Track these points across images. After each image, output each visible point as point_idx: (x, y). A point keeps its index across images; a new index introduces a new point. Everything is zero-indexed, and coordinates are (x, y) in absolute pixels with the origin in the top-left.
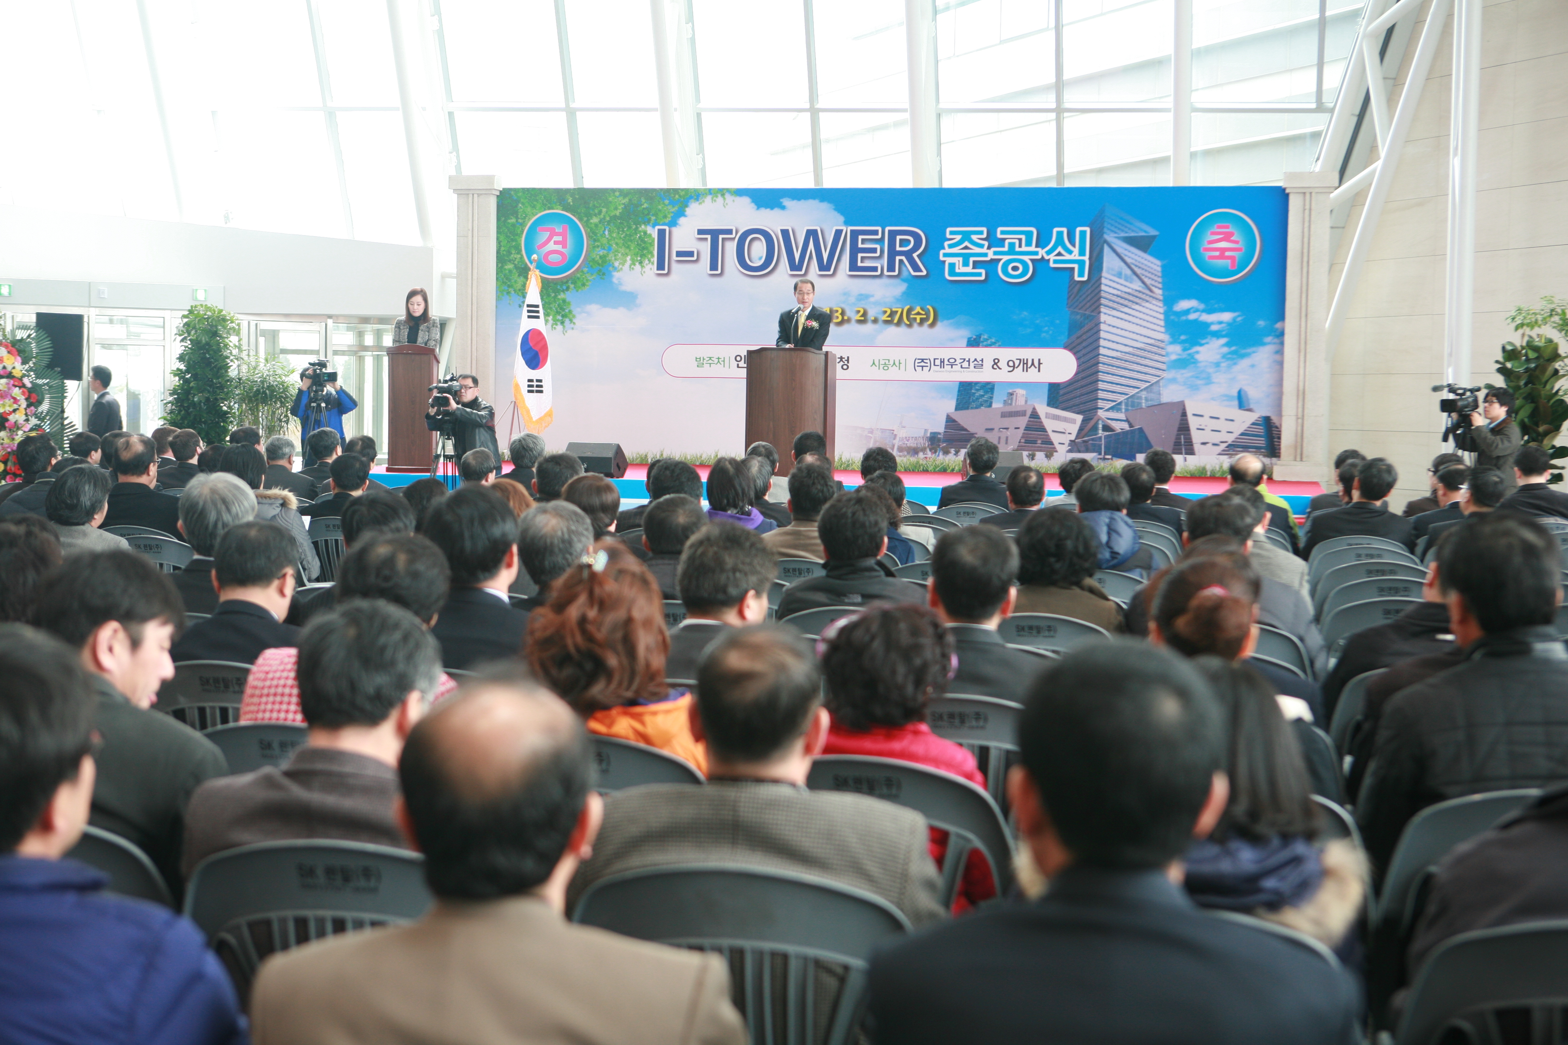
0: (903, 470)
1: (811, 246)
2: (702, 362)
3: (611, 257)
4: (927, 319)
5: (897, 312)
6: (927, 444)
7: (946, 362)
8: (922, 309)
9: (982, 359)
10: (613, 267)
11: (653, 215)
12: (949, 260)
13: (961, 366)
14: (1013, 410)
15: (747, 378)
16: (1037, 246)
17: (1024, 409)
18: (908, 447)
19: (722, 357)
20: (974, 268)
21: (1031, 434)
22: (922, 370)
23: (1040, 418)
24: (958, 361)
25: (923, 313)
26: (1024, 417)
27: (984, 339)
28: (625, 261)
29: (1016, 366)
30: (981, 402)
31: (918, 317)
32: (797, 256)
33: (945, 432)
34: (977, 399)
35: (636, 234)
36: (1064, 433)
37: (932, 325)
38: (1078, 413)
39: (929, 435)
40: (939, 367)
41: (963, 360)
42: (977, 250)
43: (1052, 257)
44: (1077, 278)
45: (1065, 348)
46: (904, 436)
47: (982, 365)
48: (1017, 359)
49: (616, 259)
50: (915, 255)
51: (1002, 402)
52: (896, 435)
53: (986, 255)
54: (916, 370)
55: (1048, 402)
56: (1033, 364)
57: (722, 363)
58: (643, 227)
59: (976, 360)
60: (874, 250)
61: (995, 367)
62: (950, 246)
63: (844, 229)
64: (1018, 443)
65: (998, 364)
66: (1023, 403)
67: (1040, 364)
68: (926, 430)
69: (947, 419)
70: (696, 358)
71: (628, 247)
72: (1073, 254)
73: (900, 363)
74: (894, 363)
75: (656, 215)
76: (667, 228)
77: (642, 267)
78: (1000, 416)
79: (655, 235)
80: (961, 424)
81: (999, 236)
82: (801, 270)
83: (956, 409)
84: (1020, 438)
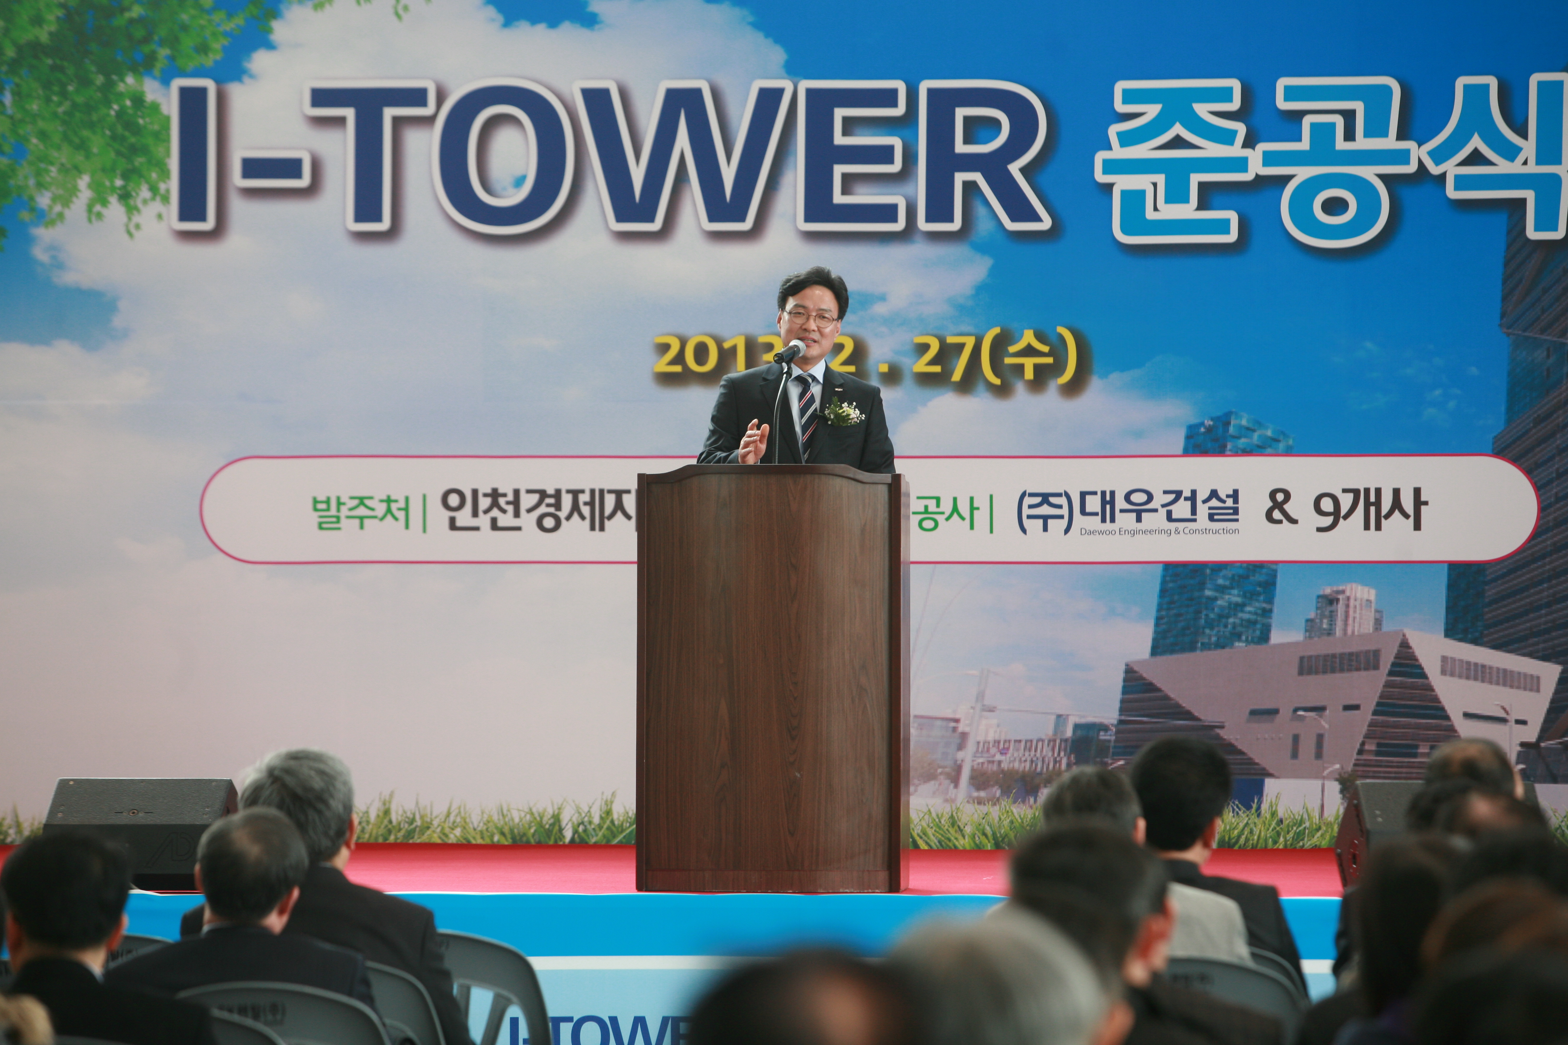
0: (989, 847)
1: (682, 141)
2: (333, 511)
3: (24, 176)
4: (1058, 367)
5: (961, 346)
6: (1064, 762)
7: (1120, 503)
8: (1040, 337)
9: (1236, 492)
10: (33, 210)
11: (162, 43)
12: (1123, 183)
13: (1169, 513)
14: (1338, 650)
15: (640, 563)
16: (1402, 135)
17: (1372, 647)
18: (1003, 771)
19: (398, 495)
20: (1202, 205)
21: (1396, 726)
22: (1045, 529)
23: (1424, 676)
24: (1160, 499)
25: (1045, 349)
26: (1372, 673)
27: (1241, 427)
28: (73, 191)
29: (1344, 510)
30: (1234, 626)
31: (1029, 363)
32: (638, 174)
33: (1121, 722)
34: (1222, 617)
35: (108, 103)
36: (1503, 720)
37: (1074, 388)
38: (1545, 658)
39: (1069, 733)
40: (1099, 518)
41: (1172, 496)
42: (1213, 150)
43: (1451, 168)
44: (1532, 234)
45: (1499, 452)
46: (991, 737)
47: (1236, 511)
48: (1345, 491)
49: (40, 185)
50: (1014, 168)
51: (1303, 624)
52: (964, 736)
53: (1241, 164)
54: (1024, 531)
55: (1447, 623)
56: (1397, 504)
57: (401, 515)
58: (130, 80)
59: (1214, 494)
60: (884, 154)
61: (1277, 515)
62: (1126, 139)
63: (787, 85)
64: (1355, 756)
65: (1286, 507)
66: (1368, 627)
67: (1419, 503)
68: (1060, 719)
69: (1125, 680)
70: (315, 501)
71: (82, 146)
72: (1521, 158)
73: (973, 509)
74: (955, 509)
75: (173, 42)
76: (210, 85)
77: (131, 210)
78: (1295, 670)
79: (172, 108)
80: (1172, 695)
81: (1282, 104)
82: (651, 219)
83: (1155, 650)
84: (1361, 739)
